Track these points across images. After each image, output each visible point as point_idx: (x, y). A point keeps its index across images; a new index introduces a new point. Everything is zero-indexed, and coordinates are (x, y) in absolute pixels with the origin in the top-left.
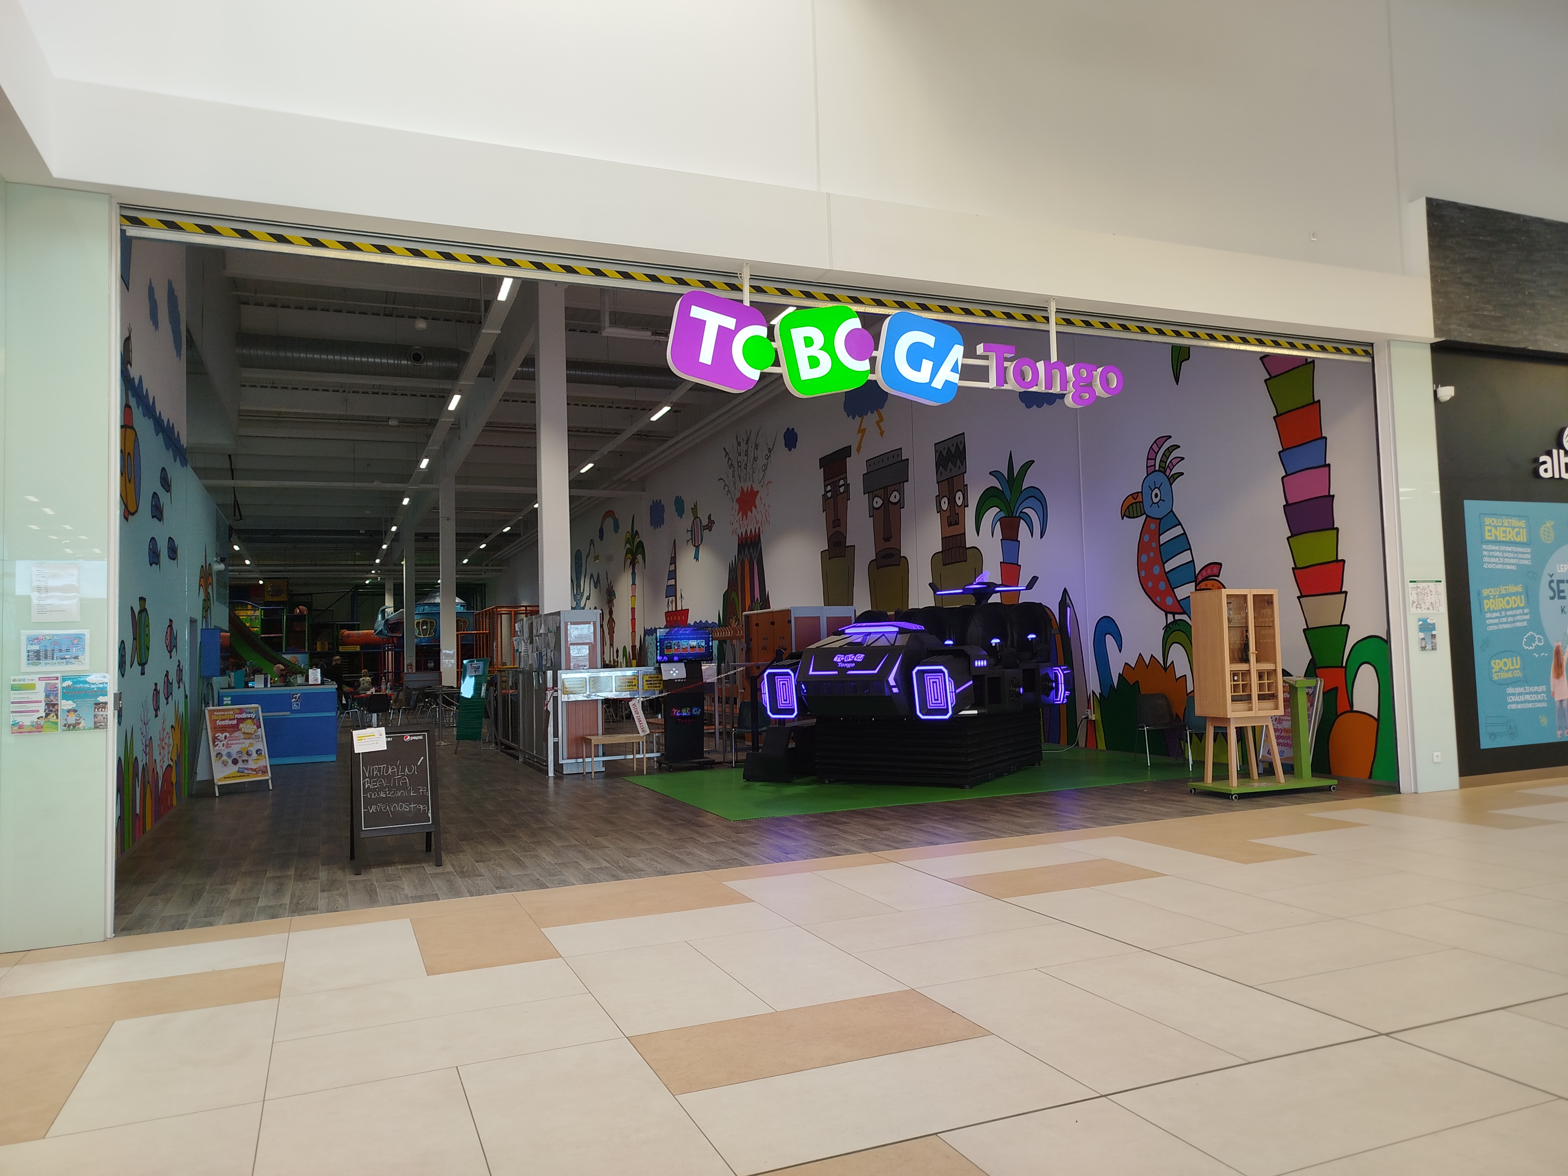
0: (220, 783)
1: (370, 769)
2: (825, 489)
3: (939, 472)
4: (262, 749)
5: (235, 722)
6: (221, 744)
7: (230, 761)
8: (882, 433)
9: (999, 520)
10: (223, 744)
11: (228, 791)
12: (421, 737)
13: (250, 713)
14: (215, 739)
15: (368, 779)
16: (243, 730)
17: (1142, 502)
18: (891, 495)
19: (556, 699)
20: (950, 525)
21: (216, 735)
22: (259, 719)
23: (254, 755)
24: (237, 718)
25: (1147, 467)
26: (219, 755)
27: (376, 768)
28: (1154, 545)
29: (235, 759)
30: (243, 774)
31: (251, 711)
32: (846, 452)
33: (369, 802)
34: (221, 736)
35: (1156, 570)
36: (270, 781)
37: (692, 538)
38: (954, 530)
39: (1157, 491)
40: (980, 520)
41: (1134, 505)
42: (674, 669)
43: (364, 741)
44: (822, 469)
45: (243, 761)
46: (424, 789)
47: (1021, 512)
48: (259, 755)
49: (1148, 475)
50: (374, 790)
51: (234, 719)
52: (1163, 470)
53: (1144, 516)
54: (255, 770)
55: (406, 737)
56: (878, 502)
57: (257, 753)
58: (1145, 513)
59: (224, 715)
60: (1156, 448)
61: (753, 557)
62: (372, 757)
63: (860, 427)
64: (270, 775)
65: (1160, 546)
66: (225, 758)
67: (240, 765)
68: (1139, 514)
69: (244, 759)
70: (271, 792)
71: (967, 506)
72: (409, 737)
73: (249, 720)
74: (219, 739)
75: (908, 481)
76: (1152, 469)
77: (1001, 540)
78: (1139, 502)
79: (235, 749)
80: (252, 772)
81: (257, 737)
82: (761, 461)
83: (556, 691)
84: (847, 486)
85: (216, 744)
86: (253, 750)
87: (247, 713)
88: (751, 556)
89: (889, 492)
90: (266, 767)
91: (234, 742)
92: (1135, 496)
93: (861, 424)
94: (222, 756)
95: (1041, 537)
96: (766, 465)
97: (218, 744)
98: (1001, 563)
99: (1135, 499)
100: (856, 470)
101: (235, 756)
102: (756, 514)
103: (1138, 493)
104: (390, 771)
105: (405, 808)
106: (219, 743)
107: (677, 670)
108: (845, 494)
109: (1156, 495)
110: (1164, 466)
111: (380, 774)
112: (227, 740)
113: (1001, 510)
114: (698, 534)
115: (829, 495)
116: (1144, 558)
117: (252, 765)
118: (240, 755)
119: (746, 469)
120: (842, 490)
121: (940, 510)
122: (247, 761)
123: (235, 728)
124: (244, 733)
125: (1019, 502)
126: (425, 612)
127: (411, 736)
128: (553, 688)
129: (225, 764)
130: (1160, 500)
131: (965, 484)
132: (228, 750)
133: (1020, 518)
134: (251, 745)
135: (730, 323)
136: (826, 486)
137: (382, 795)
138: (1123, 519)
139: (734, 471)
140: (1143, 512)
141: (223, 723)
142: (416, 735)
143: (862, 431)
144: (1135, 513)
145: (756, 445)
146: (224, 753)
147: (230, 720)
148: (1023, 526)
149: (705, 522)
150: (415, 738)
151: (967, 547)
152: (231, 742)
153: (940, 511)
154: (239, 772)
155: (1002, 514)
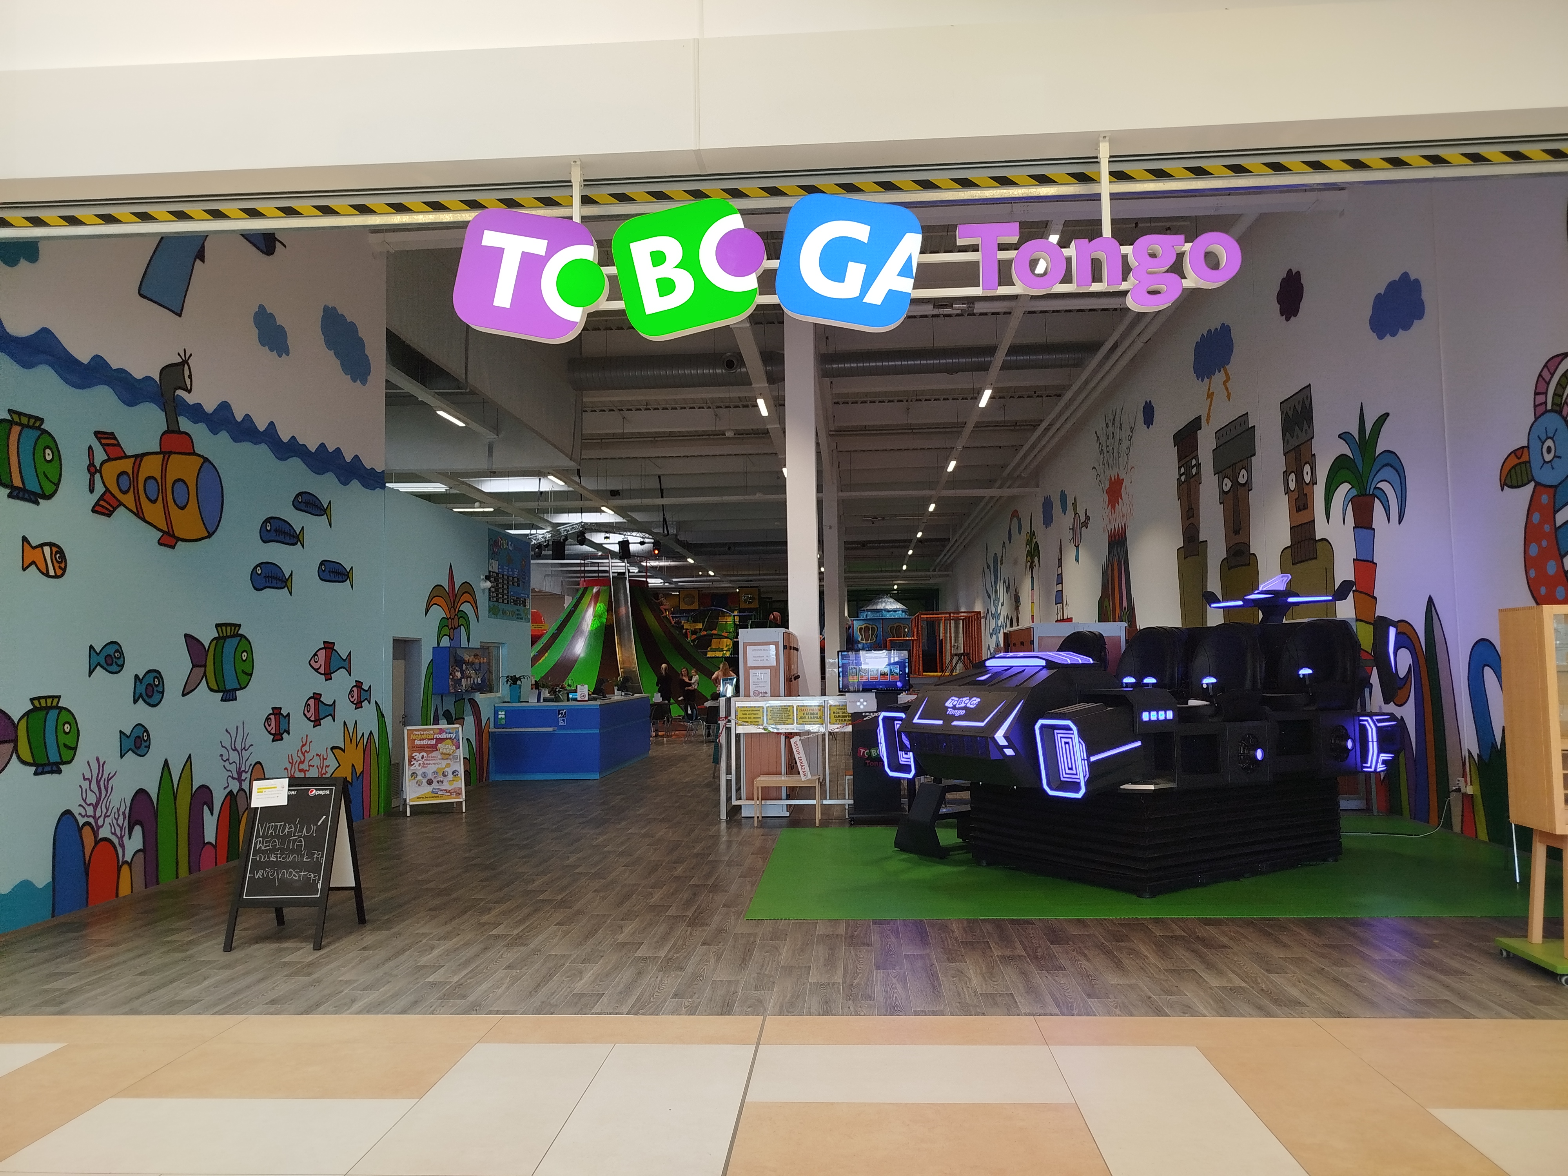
0: (411, 803)
1: (266, 826)
2: (1179, 471)
3: (1286, 440)
4: (459, 771)
5: (434, 742)
6: (417, 764)
7: (425, 781)
8: (1228, 396)
9: (1351, 500)
10: (420, 764)
11: (418, 810)
12: (327, 792)
13: (450, 733)
14: (411, 758)
15: (261, 839)
16: (441, 750)
17: (1529, 462)
18: (1239, 474)
19: (728, 730)
20: (1299, 510)
21: (413, 755)
22: (459, 740)
23: (450, 776)
24: (436, 738)
25: (1535, 406)
26: (414, 774)
27: (272, 825)
28: (1547, 528)
29: (431, 779)
30: (436, 795)
31: (451, 731)
32: (1195, 424)
33: (257, 866)
34: (418, 755)
35: (1551, 568)
36: (464, 804)
37: (1073, 538)
38: (1303, 518)
39: (1549, 443)
40: (1330, 498)
41: (1518, 468)
42: (862, 700)
43: (263, 793)
44: (1176, 447)
45: (438, 782)
46: (319, 854)
47: (1375, 488)
48: (455, 776)
49: (1536, 419)
50: (264, 852)
51: (433, 739)
52: (1557, 408)
53: (1532, 484)
54: (449, 792)
55: (312, 791)
56: (1227, 484)
57: (453, 774)
58: (1533, 479)
59: (423, 734)
60: (1547, 376)
61: (1121, 557)
62: (270, 812)
63: (1209, 391)
64: (464, 797)
65: (1557, 529)
66: (419, 778)
67: (435, 785)
68: (1525, 481)
69: (439, 779)
70: (464, 814)
71: (1316, 483)
72: (315, 791)
73: (448, 740)
74: (415, 759)
75: (1254, 455)
76: (1541, 409)
77: (1354, 528)
78: (1525, 462)
79: (431, 769)
80: (446, 794)
81: (455, 758)
82: (1125, 443)
83: (729, 721)
84: (1198, 465)
85: (412, 763)
86: (449, 771)
87: (447, 733)
88: (1119, 556)
89: (1238, 471)
90: (461, 788)
91: (431, 762)
92: (1519, 453)
93: (1209, 388)
94: (417, 776)
95: (1400, 523)
96: (1128, 448)
97: (414, 764)
98: (1354, 559)
99: (1519, 458)
100: (1206, 442)
101: (430, 776)
102: (1122, 506)
103: (1523, 448)
104: (287, 830)
105: (294, 875)
106: (415, 762)
107: (866, 701)
108: (1197, 476)
109: (1549, 450)
110: (1559, 403)
111: (275, 833)
112: (423, 760)
113: (1353, 487)
114: (1078, 532)
115: (1183, 478)
116: (1534, 550)
117: (446, 786)
118: (436, 775)
119: (1113, 454)
120: (1194, 471)
121: (1287, 491)
122: (442, 782)
123: (434, 748)
124: (442, 754)
125: (1372, 474)
126: (868, 618)
127: (316, 790)
128: (726, 718)
129: (419, 784)
130: (1555, 456)
131: (1313, 453)
132: (424, 770)
133: (1374, 495)
134: (448, 765)
135: (538, 246)
136: (1180, 468)
137: (273, 859)
138: (1502, 490)
139: (1104, 457)
140: (1530, 477)
141: (422, 742)
142: (322, 790)
143: (1210, 396)
144: (1520, 479)
145: (1121, 425)
146: (419, 773)
147: (429, 740)
148: (1378, 506)
149: (1083, 519)
150: (321, 792)
151: (1317, 539)
152: (428, 762)
153: (1287, 493)
154: (433, 792)
155: (1354, 492)
